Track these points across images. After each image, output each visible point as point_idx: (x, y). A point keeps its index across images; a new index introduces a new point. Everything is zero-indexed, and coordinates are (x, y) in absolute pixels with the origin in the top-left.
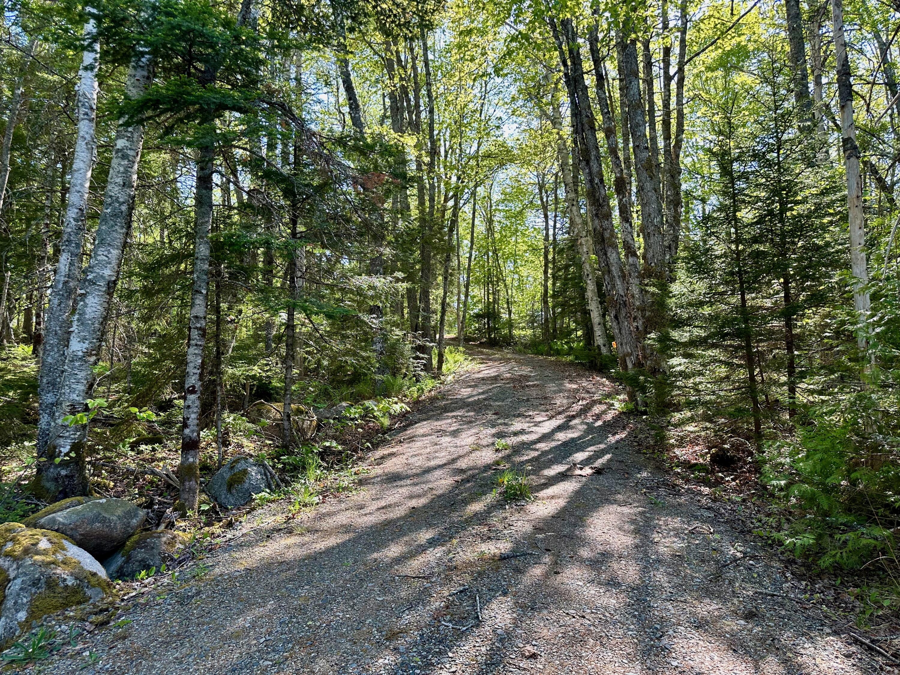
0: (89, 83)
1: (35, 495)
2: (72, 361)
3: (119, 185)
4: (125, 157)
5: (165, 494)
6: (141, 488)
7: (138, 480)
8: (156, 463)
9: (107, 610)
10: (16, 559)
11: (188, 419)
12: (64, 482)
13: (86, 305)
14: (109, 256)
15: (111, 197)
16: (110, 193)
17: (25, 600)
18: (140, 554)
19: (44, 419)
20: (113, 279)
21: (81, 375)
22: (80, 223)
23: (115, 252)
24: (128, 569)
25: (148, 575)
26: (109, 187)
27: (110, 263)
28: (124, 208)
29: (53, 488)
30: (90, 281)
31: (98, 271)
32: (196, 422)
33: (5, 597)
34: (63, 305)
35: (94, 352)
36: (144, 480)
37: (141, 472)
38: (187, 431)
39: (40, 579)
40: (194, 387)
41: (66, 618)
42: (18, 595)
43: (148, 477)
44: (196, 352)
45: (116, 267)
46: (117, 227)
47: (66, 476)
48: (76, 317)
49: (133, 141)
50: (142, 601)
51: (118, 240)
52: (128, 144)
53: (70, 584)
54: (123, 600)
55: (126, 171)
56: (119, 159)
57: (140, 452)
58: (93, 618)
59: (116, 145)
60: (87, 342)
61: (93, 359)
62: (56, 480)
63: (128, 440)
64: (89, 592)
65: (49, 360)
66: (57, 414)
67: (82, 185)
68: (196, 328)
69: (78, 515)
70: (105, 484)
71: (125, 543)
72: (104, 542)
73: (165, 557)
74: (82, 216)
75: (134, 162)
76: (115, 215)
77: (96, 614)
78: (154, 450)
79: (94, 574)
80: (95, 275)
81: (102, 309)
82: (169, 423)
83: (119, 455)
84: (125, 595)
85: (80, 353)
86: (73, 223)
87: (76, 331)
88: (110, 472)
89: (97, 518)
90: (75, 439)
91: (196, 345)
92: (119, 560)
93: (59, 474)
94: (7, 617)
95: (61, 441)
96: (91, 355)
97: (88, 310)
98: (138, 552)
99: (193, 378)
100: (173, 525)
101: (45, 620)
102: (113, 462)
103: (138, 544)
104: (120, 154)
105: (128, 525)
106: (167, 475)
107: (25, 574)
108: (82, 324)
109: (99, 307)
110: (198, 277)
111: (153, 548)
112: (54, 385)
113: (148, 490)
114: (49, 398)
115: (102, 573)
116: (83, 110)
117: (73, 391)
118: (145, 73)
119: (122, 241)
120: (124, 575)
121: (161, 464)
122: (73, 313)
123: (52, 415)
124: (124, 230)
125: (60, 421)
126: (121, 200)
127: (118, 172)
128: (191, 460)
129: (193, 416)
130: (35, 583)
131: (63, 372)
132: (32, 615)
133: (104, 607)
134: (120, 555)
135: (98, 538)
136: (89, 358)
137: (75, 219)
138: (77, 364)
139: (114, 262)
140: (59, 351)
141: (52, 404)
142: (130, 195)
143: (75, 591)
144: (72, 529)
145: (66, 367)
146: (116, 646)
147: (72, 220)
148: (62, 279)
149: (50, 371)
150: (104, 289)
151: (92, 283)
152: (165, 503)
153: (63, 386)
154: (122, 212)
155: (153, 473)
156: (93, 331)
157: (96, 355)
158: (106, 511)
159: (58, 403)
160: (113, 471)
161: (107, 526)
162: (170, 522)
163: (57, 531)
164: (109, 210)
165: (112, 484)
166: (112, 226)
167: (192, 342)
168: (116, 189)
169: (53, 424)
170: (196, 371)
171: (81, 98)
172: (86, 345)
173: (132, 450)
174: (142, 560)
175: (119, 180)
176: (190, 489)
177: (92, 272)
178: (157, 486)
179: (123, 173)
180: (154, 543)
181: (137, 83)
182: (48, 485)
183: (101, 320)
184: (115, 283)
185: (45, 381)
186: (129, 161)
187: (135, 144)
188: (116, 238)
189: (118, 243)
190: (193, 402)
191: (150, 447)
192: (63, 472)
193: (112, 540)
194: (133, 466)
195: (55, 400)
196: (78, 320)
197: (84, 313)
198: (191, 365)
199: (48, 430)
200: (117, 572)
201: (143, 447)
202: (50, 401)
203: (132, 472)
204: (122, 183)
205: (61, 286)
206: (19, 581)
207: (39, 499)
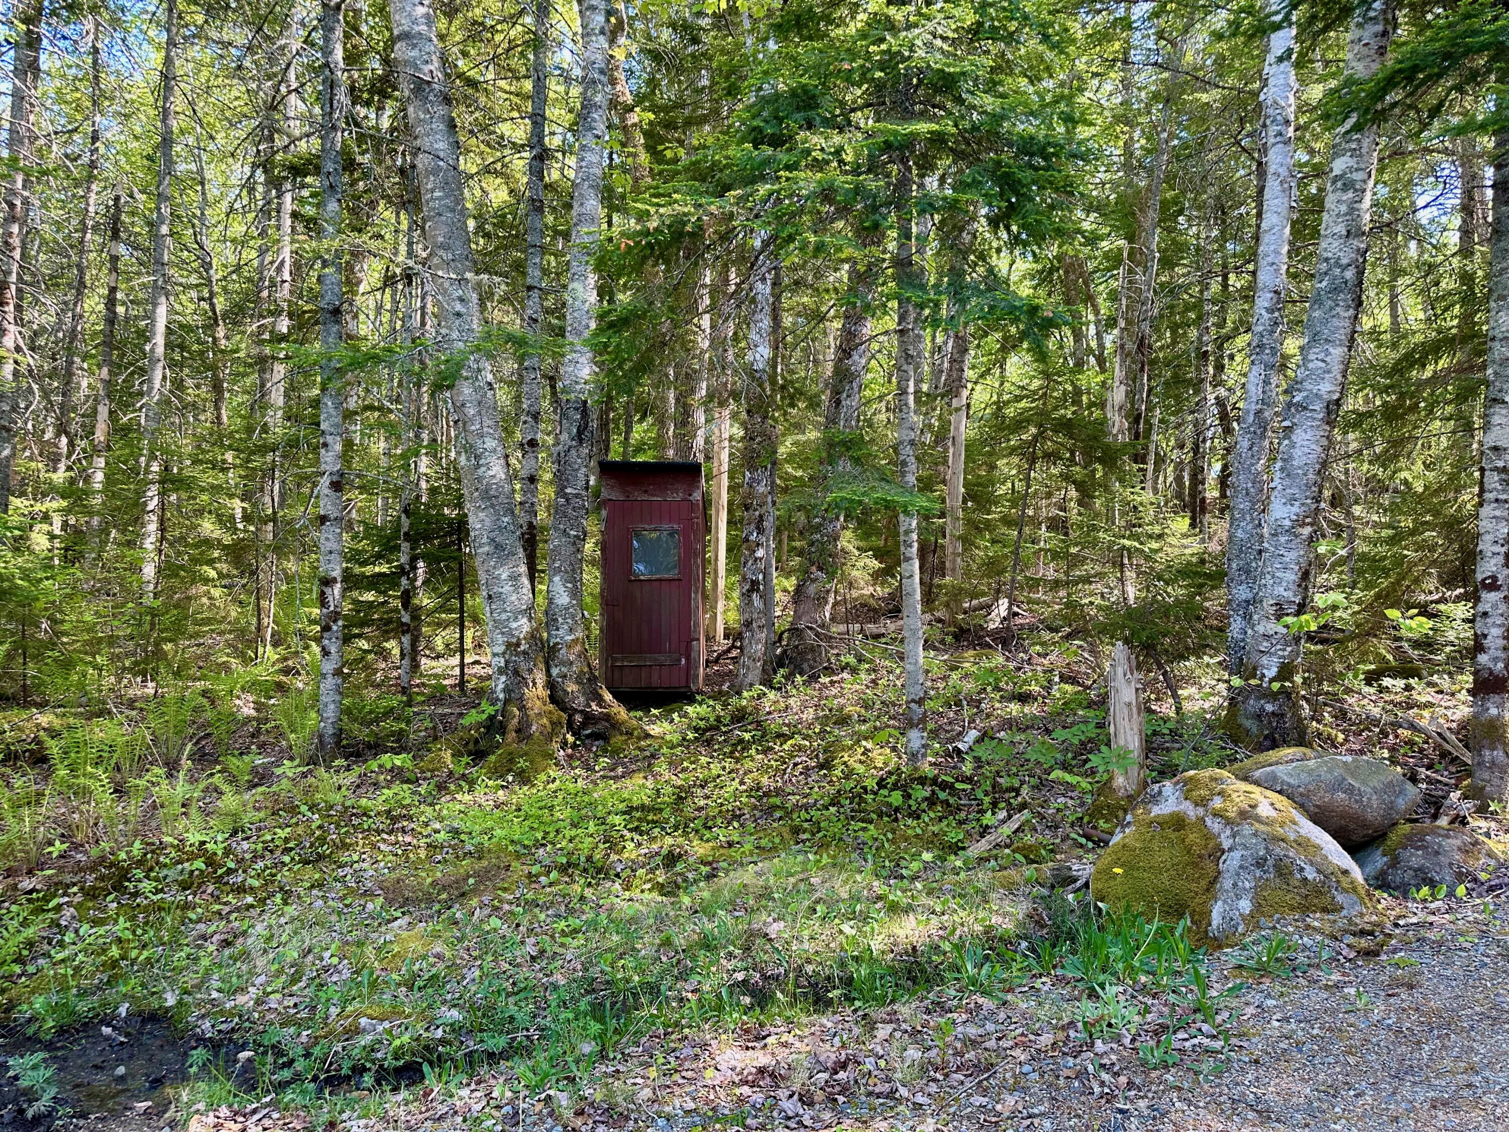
0: (1282, 81)
1: (1230, 736)
2: (1275, 535)
3: (1340, 237)
4: (1348, 186)
5: (1437, 767)
6: (1393, 749)
7: (1387, 737)
8: (1415, 710)
9: (1371, 933)
10: (1228, 822)
11: (1485, 636)
12: (1270, 723)
13: (1293, 445)
14: (1328, 359)
15: (1327, 260)
16: (1325, 255)
17: (1247, 885)
18: (1415, 858)
19: (1236, 625)
20: (1336, 396)
21: (1290, 556)
22: (1276, 314)
23: (1338, 352)
24: (1395, 877)
25: (1432, 895)
26: (1324, 245)
27: (1329, 372)
28: (1349, 274)
29: (1255, 730)
30: (1298, 405)
31: (1310, 387)
32: (1502, 642)
33: (1219, 873)
34: (1255, 449)
35: (1308, 520)
36: (1397, 737)
37: (1392, 724)
38: (1483, 658)
39: (1266, 860)
40: (1494, 578)
41: (1308, 927)
42: (1238, 874)
43: (1404, 733)
44: (1498, 513)
45: (1339, 377)
46: (1338, 309)
47: (1273, 713)
48: (1279, 464)
49: (1361, 156)
50: (1432, 935)
51: (1342, 331)
52: (1352, 162)
53: (1310, 877)
54: (1396, 925)
55: (1352, 210)
56: (1339, 193)
57: (1382, 690)
58: (1350, 939)
59: (1331, 170)
60: (1297, 504)
61: (1307, 531)
62: (1258, 717)
63: (1361, 666)
64: (1340, 898)
65: (1240, 534)
66: (1256, 617)
67: (1277, 253)
68: (1496, 469)
69: (1310, 775)
70: (1329, 735)
71: (1385, 834)
72: (1352, 826)
73: (1461, 873)
74: (1278, 302)
75: (1364, 191)
76: (1335, 290)
77: (1354, 935)
78: (1408, 688)
79: (1346, 872)
80: (1305, 394)
81: (1320, 449)
82: (1430, 645)
83: (1348, 691)
84: (1399, 917)
85: (1287, 523)
86: (1266, 316)
87: (1280, 487)
88: (1336, 717)
89: (1339, 785)
90: (1284, 657)
91: (1497, 500)
92: (1379, 861)
93: (1262, 709)
94: (1225, 902)
95: (1265, 660)
96: (1303, 525)
97: (1297, 453)
98: (1412, 855)
99: (1493, 561)
100: (1464, 822)
101: (1278, 922)
102: (1339, 701)
103: (1411, 841)
104: (1339, 184)
105: (1391, 806)
106: (1439, 734)
107: (1246, 848)
108: (1288, 475)
109: (1313, 447)
110: (1496, 373)
111: (1437, 853)
112: (1248, 572)
113: (1404, 755)
114: (1242, 593)
115: (1357, 873)
116: (1273, 129)
117: (1278, 582)
118: (1380, 28)
119: (1349, 331)
120: (1389, 887)
121: (1426, 713)
122: (1272, 459)
123: (1247, 617)
124: (1351, 312)
125: (1260, 629)
126: (1344, 261)
127: (1338, 215)
128: (1494, 711)
129: (1495, 632)
130: (1260, 863)
131: (1260, 552)
132: (1258, 907)
133: (1368, 927)
134: (1379, 852)
135: (1342, 817)
136: (1300, 530)
137: (1267, 309)
138: (1283, 539)
139: (1337, 369)
140: (1252, 519)
141: (1247, 602)
142: (1358, 250)
143: (1318, 890)
144: (1301, 794)
145: (1266, 545)
146: (1398, 995)
147: (1263, 312)
148: (1253, 407)
149: (1241, 551)
150: (1321, 416)
151: (1302, 407)
152: (1440, 782)
153: (1262, 573)
154: (1346, 283)
155: (1412, 727)
156: (1306, 485)
157: (1311, 524)
158: (1353, 775)
159: (1255, 601)
160: (1342, 715)
161: (1356, 801)
162: (1458, 816)
163: (1280, 792)
164: (1324, 284)
165: (1341, 737)
166: (1331, 309)
167: (1487, 496)
168: (1336, 244)
169: (1250, 632)
170: (1497, 549)
171: (1270, 111)
172: (1295, 509)
173: (1369, 684)
174: (1419, 869)
175: (1341, 229)
176: (1493, 763)
177: (1299, 390)
178: (1421, 750)
179: (1346, 215)
180: (1440, 845)
181: (1365, 51)
182: (1248, 723)
183: (1318, 467)
184: (1338, 403)
185: (1234, 566)
186: (1356, 190)
187: (1365, 158)
188: (1338, 328)
189: (1342, 335)
190: (1495, 606)
191: (1400, 683)
192: (1269, 708)
193: (1365, 825)
194: (1376, 711)
195: (1250, 596)
196: (1282, 469)
197: (1291, 457)
198: (1488, 538)
199: (1243, 640)
200: (1377, 878)
201: (1387, 682)
202: (1244, 597)
203: (1376, 722)
204: (1344, 233)
205: (1251, 419)
206: (1237, 855)
207: (1235, 742)
